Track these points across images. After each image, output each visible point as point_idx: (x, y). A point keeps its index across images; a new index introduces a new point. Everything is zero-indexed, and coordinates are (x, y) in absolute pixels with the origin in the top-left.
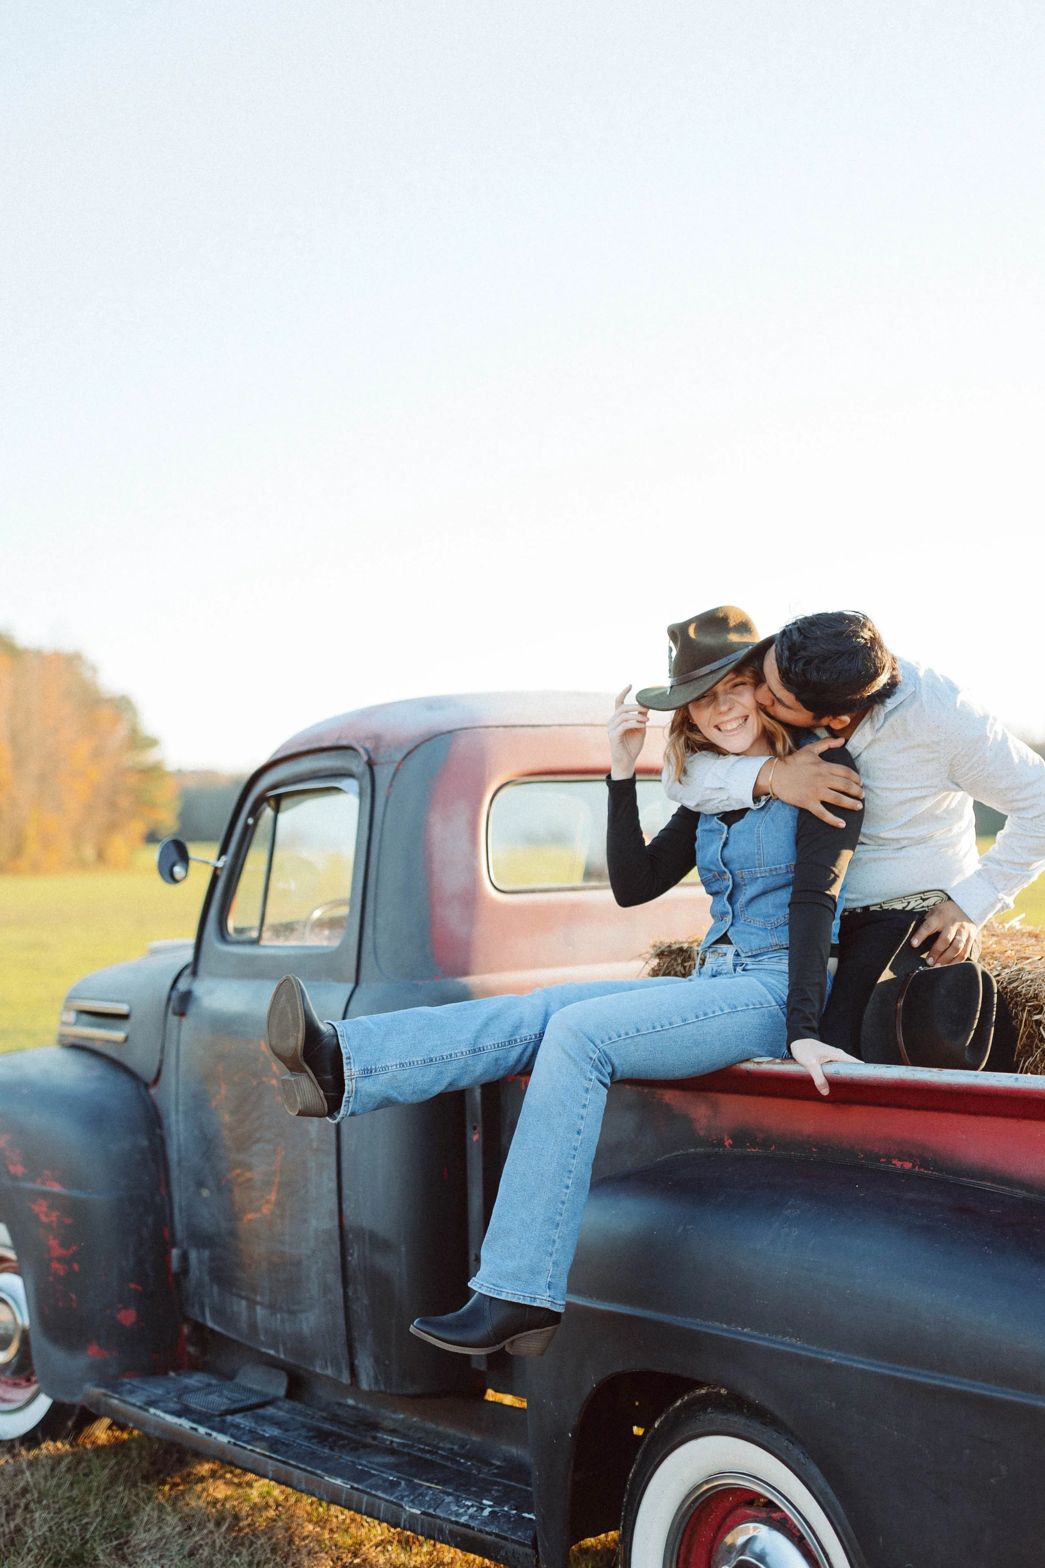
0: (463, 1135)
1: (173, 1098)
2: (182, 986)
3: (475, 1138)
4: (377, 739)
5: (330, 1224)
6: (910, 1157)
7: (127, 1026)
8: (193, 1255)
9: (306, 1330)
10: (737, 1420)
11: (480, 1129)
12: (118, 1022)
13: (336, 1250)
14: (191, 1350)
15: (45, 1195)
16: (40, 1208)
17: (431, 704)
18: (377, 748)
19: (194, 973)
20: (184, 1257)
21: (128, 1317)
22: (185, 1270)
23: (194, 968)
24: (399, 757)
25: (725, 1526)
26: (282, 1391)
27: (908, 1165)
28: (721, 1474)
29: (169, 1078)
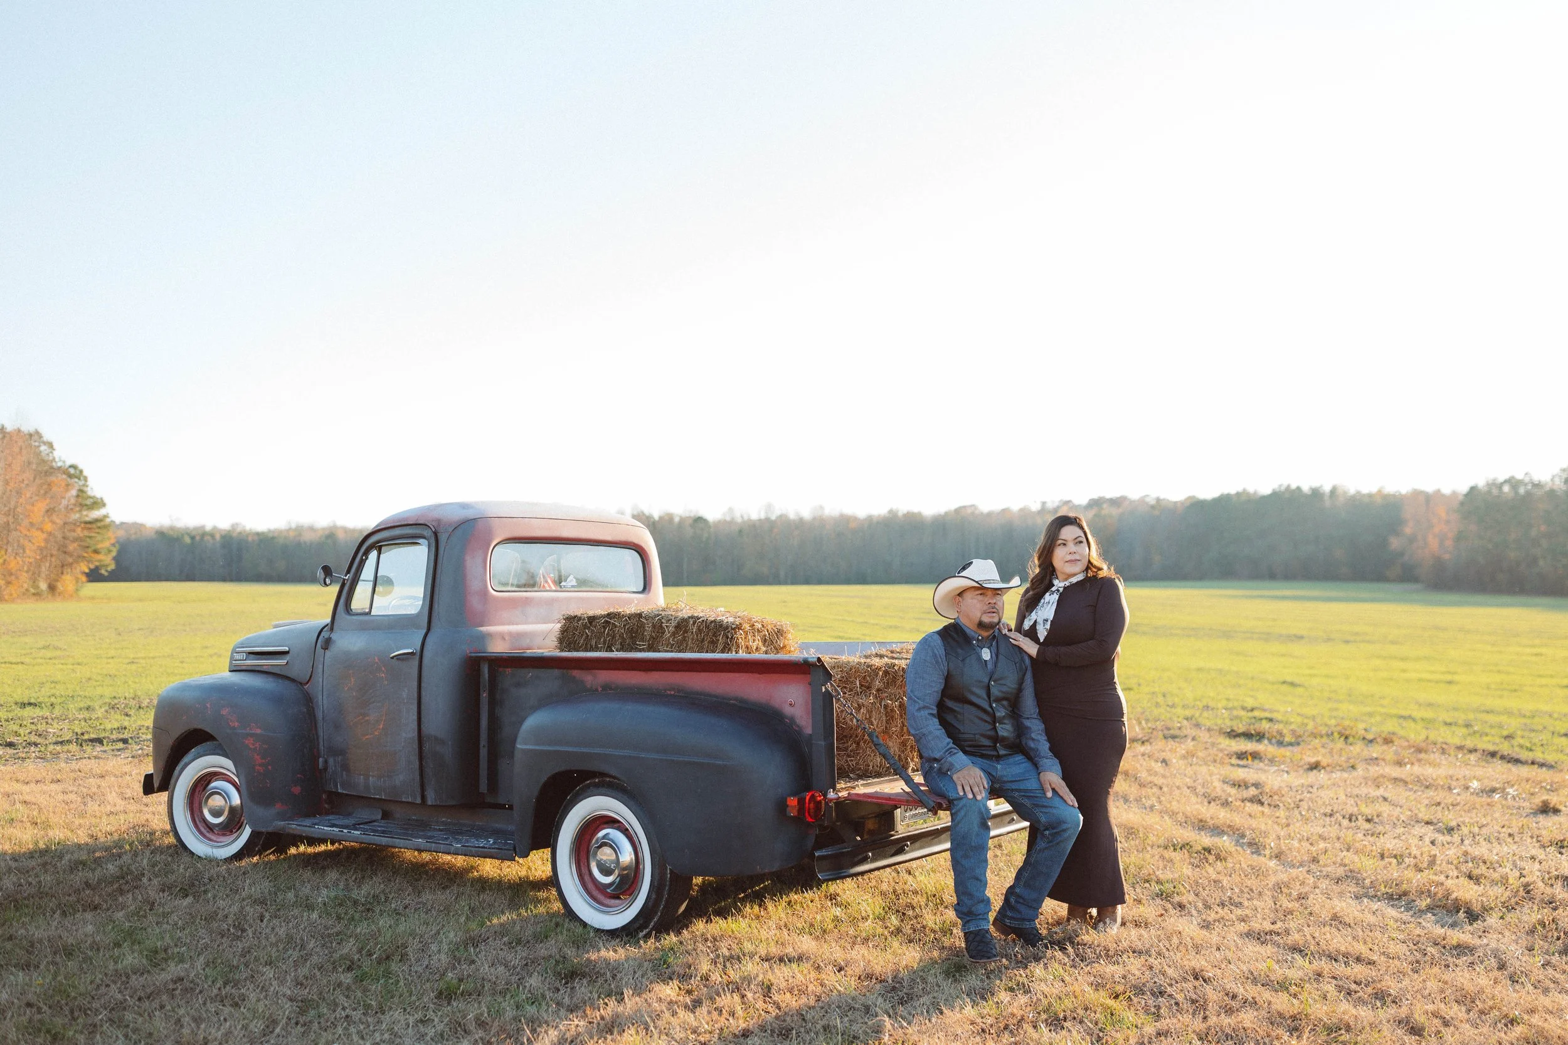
0: (479, 695)
1: (320, 688)
2: (325, 634)
3: (485, 695)
4: (439, 521)
5: (414, 734)
6: (673, 689)
7: (288, 657)
8: (331, 761)
9: (397, 782)
10: (603, 790)
11: (487, 691)
12: (283, 656)
13: (416, 746)
14: (326, 806)
15: (252, 735)
16: (249, 742)
17: (464, 506)
18: (439, 525)
19: (332, 629)
20: (326, 762)
21: (297, 790)
22: (326, 769)
23: (332, 626)
24: (451, 530)
25: (598, 830)
26: (379, 817)
27: (673, 693)
28: (595, 811)
29: (318, 678)
